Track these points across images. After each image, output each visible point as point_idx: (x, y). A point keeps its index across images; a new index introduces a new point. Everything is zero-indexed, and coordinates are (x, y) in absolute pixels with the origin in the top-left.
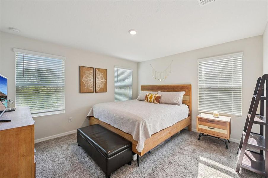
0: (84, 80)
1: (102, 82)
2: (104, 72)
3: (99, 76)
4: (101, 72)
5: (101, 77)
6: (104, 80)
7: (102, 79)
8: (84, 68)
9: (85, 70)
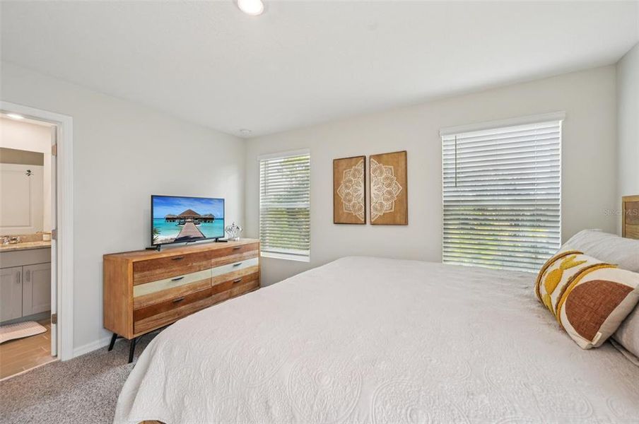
0: (343, 191)
1: (390, 193)
2: (398, 162)
3: (381, 176)
4: (387, 163)
5: (387, 178)
6: (396, 189)
7: (389, 185)
8: (343, 162)
9: (344, 167)
